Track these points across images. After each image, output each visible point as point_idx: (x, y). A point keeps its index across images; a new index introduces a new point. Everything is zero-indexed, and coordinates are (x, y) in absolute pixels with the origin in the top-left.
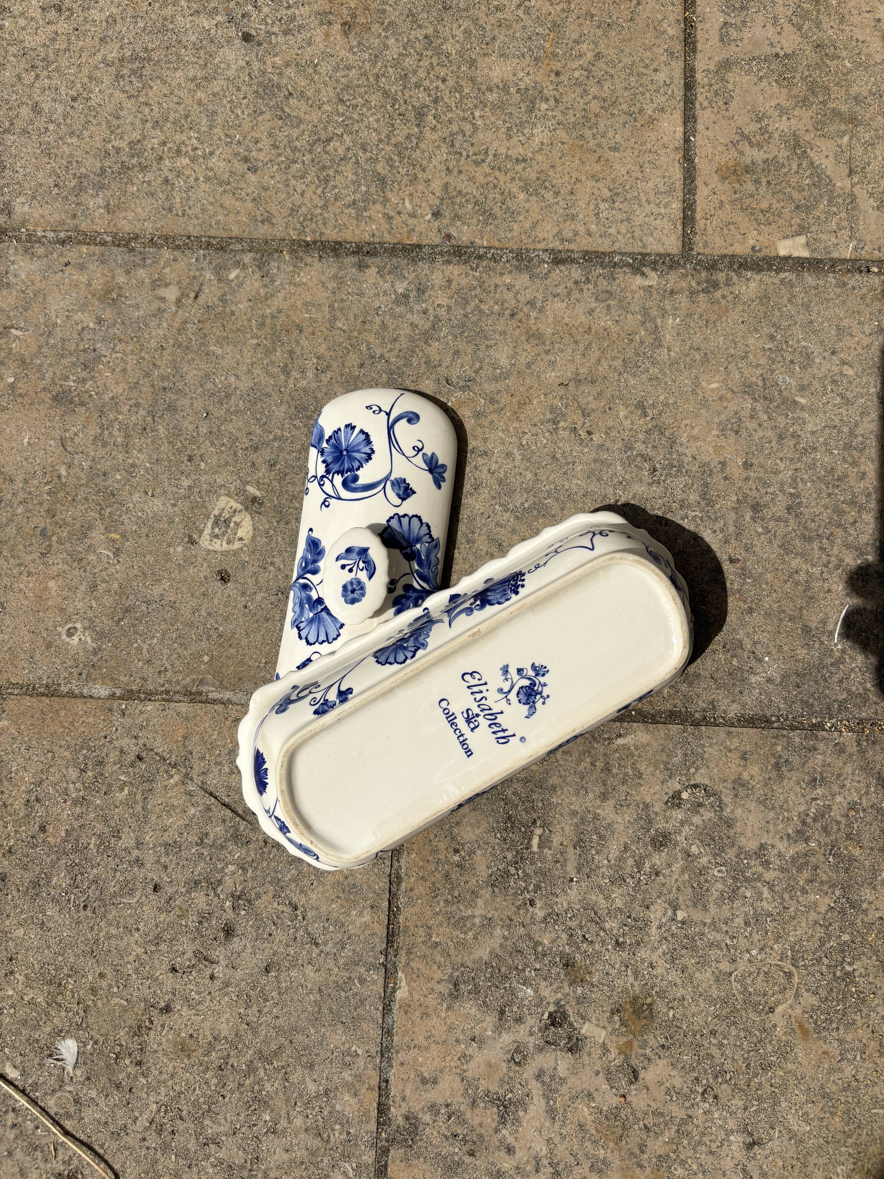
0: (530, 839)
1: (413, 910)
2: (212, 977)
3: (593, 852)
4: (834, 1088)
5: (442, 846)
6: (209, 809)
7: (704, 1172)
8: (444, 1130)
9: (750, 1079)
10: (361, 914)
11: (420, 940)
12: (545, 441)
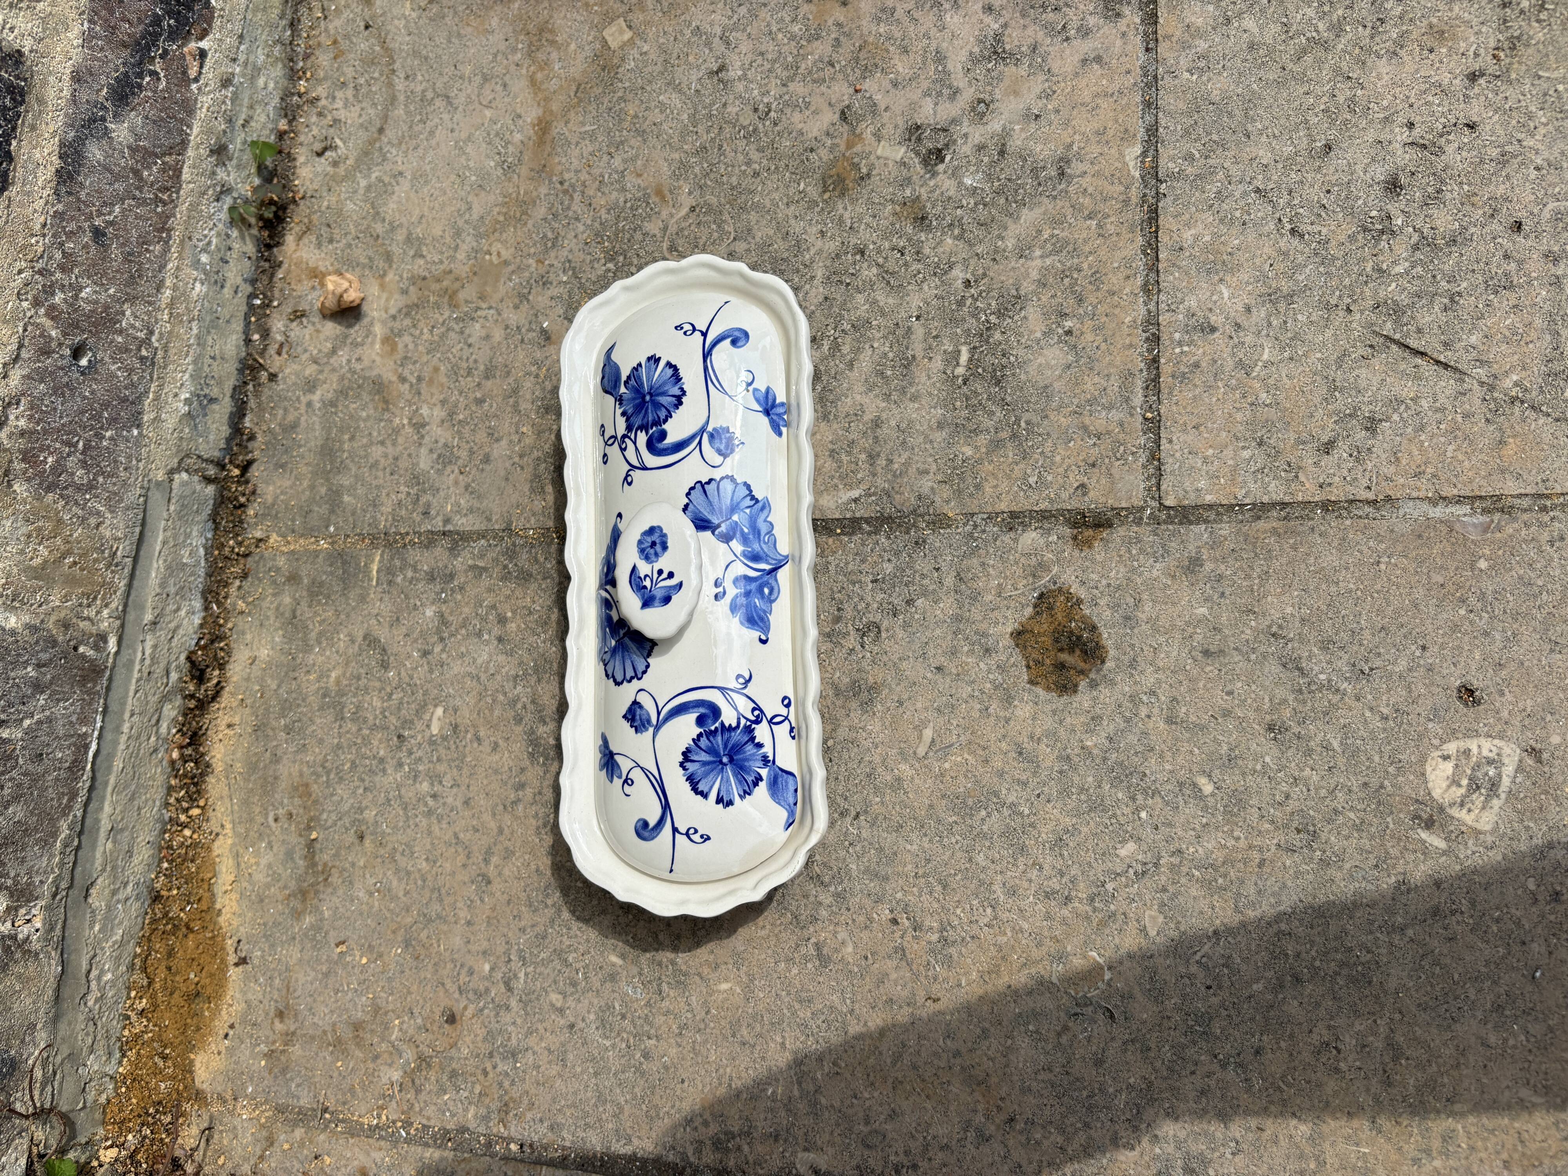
0: (970, 360)
1: (1125, 253)
2: (1411, 125)
3: (891, 355)
4: (633, 142)
5: (1089, 337)
6: (1446, 344)
7: (770, 33)
8: (1070, 12)
9: (719, 134)
10: (1196, 238)
11: (1112, 219)
12: (958, 911)
